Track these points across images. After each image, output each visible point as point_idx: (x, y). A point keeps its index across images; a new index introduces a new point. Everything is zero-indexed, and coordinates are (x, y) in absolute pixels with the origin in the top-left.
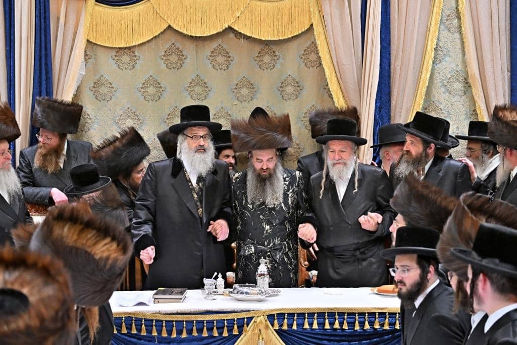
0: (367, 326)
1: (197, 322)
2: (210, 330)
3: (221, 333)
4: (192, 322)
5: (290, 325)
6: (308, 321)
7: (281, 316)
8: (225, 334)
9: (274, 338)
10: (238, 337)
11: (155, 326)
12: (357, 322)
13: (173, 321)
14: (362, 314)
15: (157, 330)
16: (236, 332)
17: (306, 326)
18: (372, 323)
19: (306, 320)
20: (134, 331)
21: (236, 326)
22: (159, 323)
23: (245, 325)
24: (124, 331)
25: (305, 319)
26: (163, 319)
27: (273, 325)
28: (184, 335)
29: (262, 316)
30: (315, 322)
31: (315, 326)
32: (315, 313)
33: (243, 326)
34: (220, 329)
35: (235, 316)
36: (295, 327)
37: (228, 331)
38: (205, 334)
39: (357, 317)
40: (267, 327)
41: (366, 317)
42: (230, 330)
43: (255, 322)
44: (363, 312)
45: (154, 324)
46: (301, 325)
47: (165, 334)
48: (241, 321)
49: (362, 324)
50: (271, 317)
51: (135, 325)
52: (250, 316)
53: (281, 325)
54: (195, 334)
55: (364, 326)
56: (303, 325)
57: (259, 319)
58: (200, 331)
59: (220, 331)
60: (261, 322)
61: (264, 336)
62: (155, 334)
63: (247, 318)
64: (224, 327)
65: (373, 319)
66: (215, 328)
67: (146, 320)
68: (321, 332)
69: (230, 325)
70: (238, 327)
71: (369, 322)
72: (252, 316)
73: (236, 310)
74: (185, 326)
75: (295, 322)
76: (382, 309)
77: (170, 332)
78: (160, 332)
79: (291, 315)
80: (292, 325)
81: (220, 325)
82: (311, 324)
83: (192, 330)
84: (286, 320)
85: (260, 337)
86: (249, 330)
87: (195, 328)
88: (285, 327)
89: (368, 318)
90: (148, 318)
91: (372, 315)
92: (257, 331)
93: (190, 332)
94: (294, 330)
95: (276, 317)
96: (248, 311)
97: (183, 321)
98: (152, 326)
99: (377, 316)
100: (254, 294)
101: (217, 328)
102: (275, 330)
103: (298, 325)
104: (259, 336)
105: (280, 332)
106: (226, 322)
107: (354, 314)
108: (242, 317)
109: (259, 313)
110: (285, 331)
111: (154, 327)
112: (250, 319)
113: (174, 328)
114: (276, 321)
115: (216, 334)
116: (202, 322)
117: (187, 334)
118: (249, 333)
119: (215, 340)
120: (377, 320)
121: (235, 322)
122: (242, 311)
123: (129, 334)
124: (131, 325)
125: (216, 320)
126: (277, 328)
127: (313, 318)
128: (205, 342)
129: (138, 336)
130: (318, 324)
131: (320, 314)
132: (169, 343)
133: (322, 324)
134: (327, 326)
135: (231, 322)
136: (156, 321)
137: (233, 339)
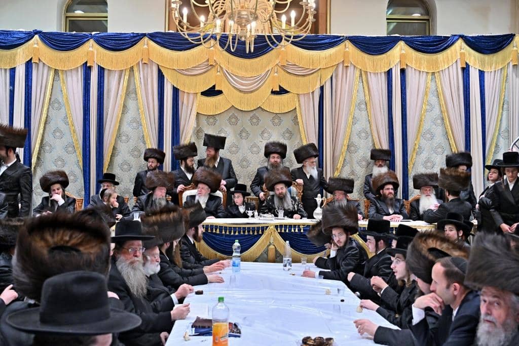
1: (243, 228)
2: (249, 231)
3: (253, 233)
4: (241, 228)
5: (285, 230)
7: (281, 226)
8: (256, 234)
9: (278, 237)
10: (261, 235)
13: (232, 227)
16: (260, 233)
17: (293, 231)
19: (293, 228)
20: (214, 231)
21: (260, 230)
23: (265, 230)
24: (209, 231)
26: (228, 226)
27: (277, 230)
28: (237, 234)
31: (297, 231)
32: (296, 225)
34: (253, 232)
35: (260, 226)
36: (287, 231)
38: (246, 233)
40: (274, 231)
42: (258, 232)
43: (269, 228)
45: (223, 228)
46: (290, 230)
47: (228, 233)
48: (263, 228)
50: (276, 227)
51: (215, 229)
53: (281, 230)
54: (242, 233)
57: (271, 228)
58: (244, 232)
61: (273, 235)
62: (223, 233)
64: (255, 231)
66: (251, 231)
68: (299, 234)
69: (258, 230)
70: (262, 231)
72: (268, 225)
73: (261, 223)
74: (237, 229)
75: (287, 229)
77: (230, 232)
78: (226, 232)
79: (286, 226)
81: (253, 230)
82: (295, 230)
83: (240, 232)
84: (283, 228)
86: (266, 232)
87: (242, 230)
88: (283, 231)
92: (270, 233)
94: (287, 233)
95: (279, 227)
96: (266, 224)
97: (236, 227)
102: (278, 233)
103: (289, 230)
104: (271, 235)
105: (280, 234)
106: (256, 228)
108: (263, 226)
109: (271, 225)
110: (283, 233)
111: (223, 230)
112: (267, 227)
113: (232, 230)
115: (251, 233)
116: (245, 228)
119: (251, 236)
121: (260, 228)
122: (264, 223)
123: (212, 233)
125: (252, 227)
126: (279, 231)
127: (296, 227)
128: (247, 237)
129: (215, 234)
130: (298, 230)
131: (299, 226)
132: (230, 237)
133: (300, 230)
134: (302, 231)
135: (258, 228)
136: (225, 227)
137: (259, 236)
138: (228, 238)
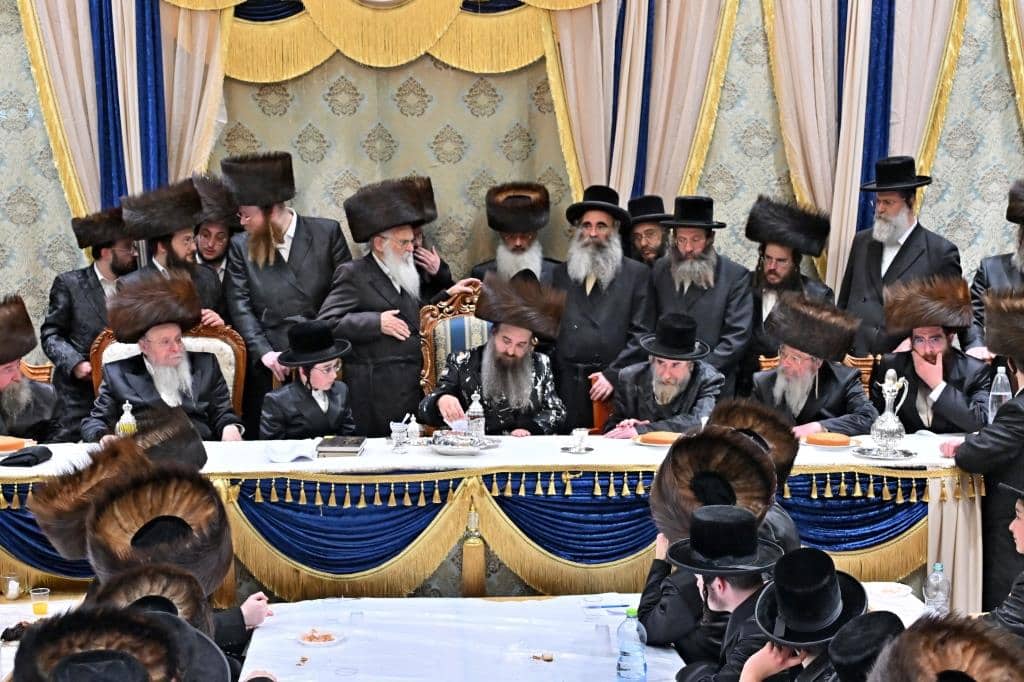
0: (626, 491)
1: (381, 485)
2: (400, 497)
3: (415, 502)
4: (374, 485)
5: (516, 490)
6: (542, 485)
7: (502, 477)
8: (422, 503)
9: (492, 509)
10: (439, 507)
11: (320, 491)
12: (612, 486)
13: (345, 485)
14: (619, 475)
15: (323, 497)
16: (437, 500)
17: (539, 491)
18: (633, 487)
19: (539, 482)
20: (289, 499)
21: (437, 492)
22: (326, 488)
23: (451, 490)
24: (275, 498)
25: (537, 480)
26: (332, 481)
27: (490, 490)
28: (362, 505)
29: (475, 478)
30: (552, 485)
31: (552, 491)
32: (551, 473)
33: (448, 491)
34: (415, 496)
35: (436, 478)
36: (522, 493)
37: (426, 499)
38: (392, 503)
39: (612, 478)
40: (482, 493)
41: (625, 478)
42: (429, 496)
43: (465, 485)
44: (621, 470)
45: (318, 488)
46: (530, 490)
47: (333, 503)
48: (445, 484)
49: (619, 488)
50: (488, 479)
51: (291, 490)
52: (457, 477)
53: (502, 490)
54: (378, 502)
55: (621, 491)
56: (534, 489)
57: (470, 482)
58: (385, 498)
59: (414, 498)
60: (473, 485)
61: (478, 506)
62: (319, 502)
63: (453, 480)
64: (419, 493)
65: (635, 481)
66: (407, 495)
67: (306, 483)
68: (561, 499)
69: (429, 490)
70: (441, 493)
71: (629, 486)
72: (461, 476)
73: (437, 468)
74: (363, 491)
75: (523, 485)
76: (648, 466)
77: (340, 501)
78: (326, 500)
79: (517, 476)
80: (518, 490)
81: (415, 490)
82: (545, 489)
83: (373, 497)
84: (509, 483)
85: (473, 508)
86: (456, 498)
87: (377, 494)
88: (508, 493)
89: (629, 479)
90: (309, 480)
91: (634, 475)
92: (467, 499)
93: (370, 500)
94: (521, 497)
95: (495, 479)
96: (455, 469)
97: (360, 485)
98: (315, 491)
99: (641, 477)
100: (463, 445)
101: (410, 495)
102: (494, 497)
103: (527, 490)
104: (471, 506)
105: (501, 501)
106: (422, 485)
107: (608, 474)
108: (446, 478)
109: (471, 473)
110: (508, 499)
111: (318, 493)
112: (458, 481)
113: (348, 494)
114: (495, 484)
115: (408, 502)
116: (389, 485)
117: (366, 502)
118: (457, 501)
119: (407, 511)
120: (640, 483)
121: (436, 486)
122: (447, 470)
123: (282, 504)
124: (285, 490)
125: (409, 483)
126: (496, 493)
127: (548, 480)
128: (392, 514)
129: (294, 507)
130: (556, 488)
131: (558, 475)
132: (340, 516)
133: (561, 488)
134: (569, 492)
135: (430, 485)
136: (322, 484)
137: (433, 510)
138: (335, 519)
